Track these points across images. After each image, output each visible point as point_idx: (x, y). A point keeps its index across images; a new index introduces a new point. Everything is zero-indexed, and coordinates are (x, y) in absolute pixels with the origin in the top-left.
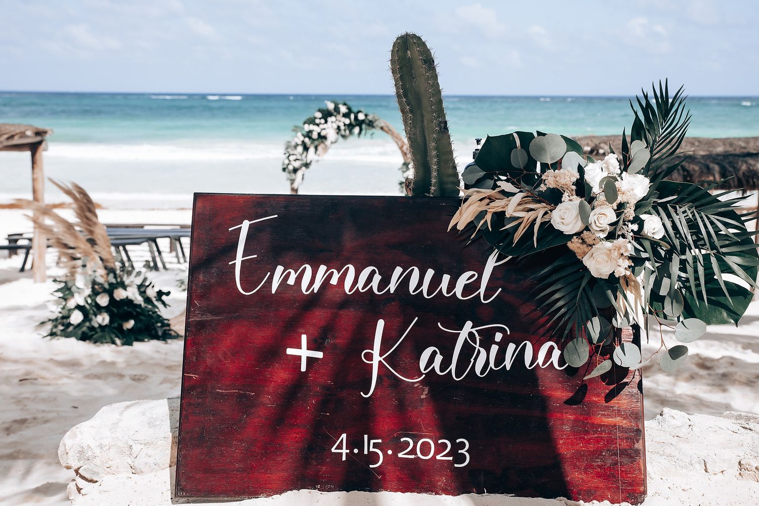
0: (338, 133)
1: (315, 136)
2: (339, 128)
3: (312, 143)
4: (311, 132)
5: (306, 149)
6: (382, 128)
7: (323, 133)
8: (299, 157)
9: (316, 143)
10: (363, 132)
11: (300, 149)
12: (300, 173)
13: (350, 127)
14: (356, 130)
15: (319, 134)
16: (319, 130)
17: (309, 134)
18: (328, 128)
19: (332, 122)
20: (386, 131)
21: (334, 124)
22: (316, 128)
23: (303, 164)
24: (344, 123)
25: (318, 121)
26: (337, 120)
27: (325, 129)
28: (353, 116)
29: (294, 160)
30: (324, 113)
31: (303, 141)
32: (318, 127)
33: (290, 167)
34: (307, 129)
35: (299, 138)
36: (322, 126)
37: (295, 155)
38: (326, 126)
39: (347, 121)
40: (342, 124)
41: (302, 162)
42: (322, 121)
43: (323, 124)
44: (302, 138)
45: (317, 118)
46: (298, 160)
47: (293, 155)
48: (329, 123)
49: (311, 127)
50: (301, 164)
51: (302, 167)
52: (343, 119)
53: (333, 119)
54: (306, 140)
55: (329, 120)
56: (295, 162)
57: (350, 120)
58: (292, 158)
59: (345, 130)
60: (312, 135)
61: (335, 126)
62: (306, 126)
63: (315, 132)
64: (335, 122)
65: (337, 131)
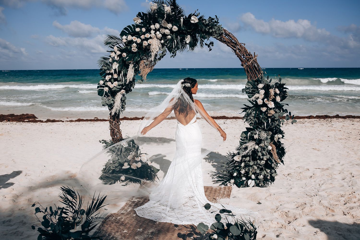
0: (163, 45)
1: (134, 48)
2: (164, 35)
3: (132, 58)
4: (130, 43)
5: (124, 65)
6: (220, 37)
7: (145, 43)
8: (115, 76)
9: (137, 57)
11: (116, 66)
12: (119, 96)
13: (181, 34)
14: (188, 39)
15: (140, 46)
16: (139, 41)
17: (127, 49)
18: (151, 38)
19: (156, 30)
20: (224, 42)
21: (158, 33)
22: (134, 39)
23: (122, 85)
24: (171, 30)
25: (138, 30)
26: (161, 27)
27: (147, 39)
28: (182, 20)
29: (110, 80)
30: (146, 17)
31: (120, 56)
32: (139, 37)
33: (106, 89)
34: (125, 41)
35: (115, 53)
36: (142, 37)
37: (112, 74)
38: (148, 35)
39: (175, 28)
40: (167, 32)
41: (120, 83)
42: (144, 30)
43: (144, 34)
44: (119, 53)
45: (138, 26)
46: (116, 80)
47: (109, 74)
48: (153, 32)
49: (130, 38)
50: (119, 85)
51: (120, 89)
52: (169, 26)
53: (157, 26)
54: (124, 54)
55: (152, 27)
56: (112, 83)
57: (179, 27)
58: (108, 78)
59: (172, 40)
60: (131, 48)
61: (159, 35)
62: (124, 37)
63: (134, 45)
64: (159, 30)
65: (162, 41)
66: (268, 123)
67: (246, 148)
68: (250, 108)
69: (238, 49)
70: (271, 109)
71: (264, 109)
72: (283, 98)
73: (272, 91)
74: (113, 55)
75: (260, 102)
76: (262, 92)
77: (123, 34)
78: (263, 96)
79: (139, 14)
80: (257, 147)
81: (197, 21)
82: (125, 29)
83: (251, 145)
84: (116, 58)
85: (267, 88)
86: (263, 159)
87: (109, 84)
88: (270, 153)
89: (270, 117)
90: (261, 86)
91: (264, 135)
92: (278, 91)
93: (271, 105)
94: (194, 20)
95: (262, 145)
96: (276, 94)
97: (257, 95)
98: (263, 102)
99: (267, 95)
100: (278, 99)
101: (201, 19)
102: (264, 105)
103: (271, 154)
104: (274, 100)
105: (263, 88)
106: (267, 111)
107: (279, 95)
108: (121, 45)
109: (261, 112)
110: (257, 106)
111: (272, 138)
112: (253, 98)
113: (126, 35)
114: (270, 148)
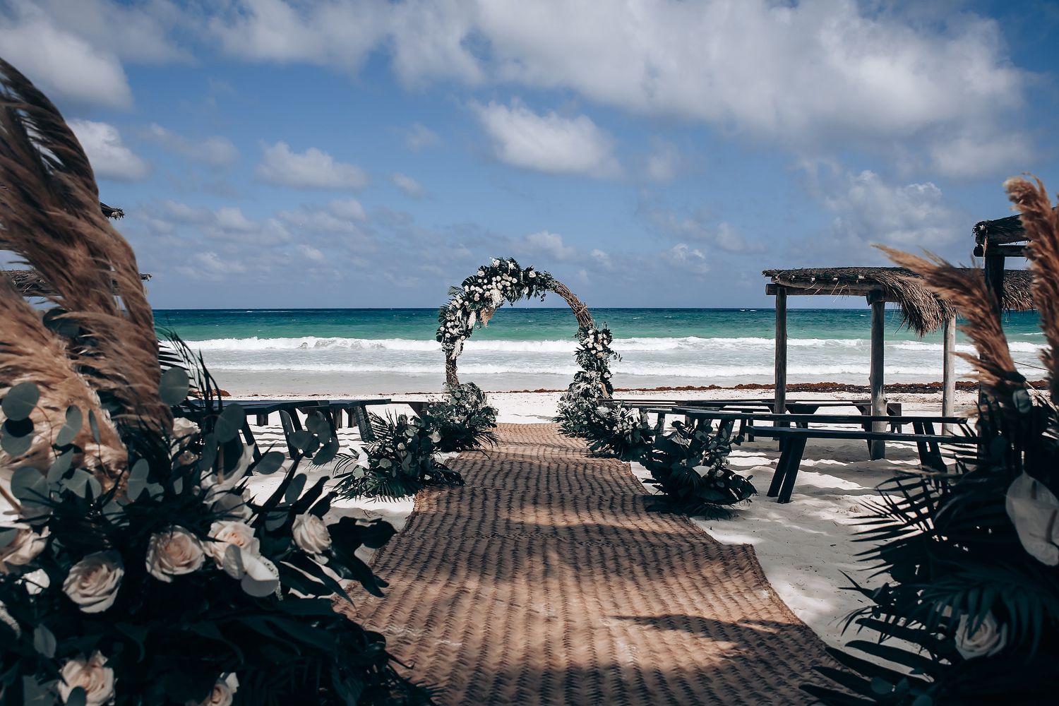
0: (503, 295)
1: (477, 298)
2: (505, 287)
3: (473, 307)
4: (472, 293)
5: (466, 314)
6: (554, 289)
7: (487, 294)
8: (457, 323)
9: (478, 306)
10: (534, 293)
11: (459, 314)
12: (458, 342)
13: (519, 286)
14: (526, 291)
15: (482, 295)
16: (481, 291)
17: (469, 297)
18: (492, 288)
19: (497, 282)
20: (558, 293)
21: (499, 284)
22: (478, 289)
23: (463, 331)
24: (511, 282)
25: (480, 281)
26: (502, 279)
27: (489, 290)
28: (522, 275)
29: (451, 327)
30: (488, 271)
31: (462, 305)
32: (481, 287)
33: (448, 335)
34: (467, 290)
35: (457, 301)
36: (485, 287)
37: (453, 321)
38: (489, 286)
39: (515, 281)
40: (508, 284)
41: (461, 329)
42: (486, 281)
43: (487, 284)
44: (461, 301)
45: (479, 278)
46: (457, 326)
47: (451, 321)
48: (494, 283)
49: (473, 288)
50: (460, 331)
51: (461, 335)
52: (511, 278)
53: (499, 278)
54: (467, 303)
55: (494, 279)
56: (453, 329)
57: (519, 280)
58: (449, 324)
59: (512, 291)
60: (474, 297)
61: (501, 287)
62: (467, 287)
63: (477, 294)
64: (500, 282)
65: (502, 292)
66: (597, 364)
67: (579, 387)
68: (582, 351)
69: (571, 299)
70: (600, 352)
71: (594, 352)
72: (610, 342)
73: (600, 336)
74: (455, 303)
75: (590, 346)
76: (592, 337)
77: (464, 284)
78: (593, 341)
79: (482, 267)
80: (589, 386)
81: (534, 276)
82: (467, 279)
83: (583, 385)
84: (458, 306)
85: (596, 334)
86: (593, 397)
87: (451, 330)
88: (599, 389)
89: (598, 359)
90: (590, 332)
91: (594, 374)
92: (605, 336)
93: (600, 348)
94: (532, 274)
95: (594, 383)
96: (603, 339)
97: (587, 340)
98: (593, 346)
99: (596, 340)
100: (605, 342)
101: (537, 273)
102: (594, 348)
103: (601, 392)
104: (603, 344)
105: (592, 334)
106: (596, 353)
107: (607, 339)
108: (463, 294)
109: (592, 355)
110: (588, 350)
111: (602, 377)
112: (585, 342)
113: (467, 284)
114: (600, 386)
